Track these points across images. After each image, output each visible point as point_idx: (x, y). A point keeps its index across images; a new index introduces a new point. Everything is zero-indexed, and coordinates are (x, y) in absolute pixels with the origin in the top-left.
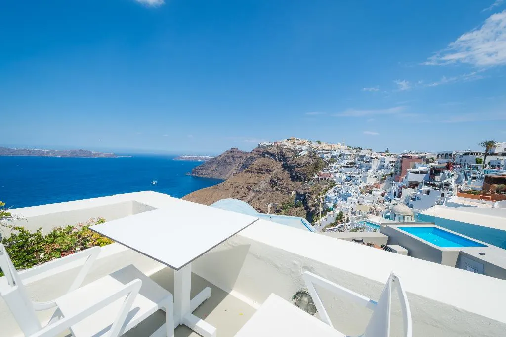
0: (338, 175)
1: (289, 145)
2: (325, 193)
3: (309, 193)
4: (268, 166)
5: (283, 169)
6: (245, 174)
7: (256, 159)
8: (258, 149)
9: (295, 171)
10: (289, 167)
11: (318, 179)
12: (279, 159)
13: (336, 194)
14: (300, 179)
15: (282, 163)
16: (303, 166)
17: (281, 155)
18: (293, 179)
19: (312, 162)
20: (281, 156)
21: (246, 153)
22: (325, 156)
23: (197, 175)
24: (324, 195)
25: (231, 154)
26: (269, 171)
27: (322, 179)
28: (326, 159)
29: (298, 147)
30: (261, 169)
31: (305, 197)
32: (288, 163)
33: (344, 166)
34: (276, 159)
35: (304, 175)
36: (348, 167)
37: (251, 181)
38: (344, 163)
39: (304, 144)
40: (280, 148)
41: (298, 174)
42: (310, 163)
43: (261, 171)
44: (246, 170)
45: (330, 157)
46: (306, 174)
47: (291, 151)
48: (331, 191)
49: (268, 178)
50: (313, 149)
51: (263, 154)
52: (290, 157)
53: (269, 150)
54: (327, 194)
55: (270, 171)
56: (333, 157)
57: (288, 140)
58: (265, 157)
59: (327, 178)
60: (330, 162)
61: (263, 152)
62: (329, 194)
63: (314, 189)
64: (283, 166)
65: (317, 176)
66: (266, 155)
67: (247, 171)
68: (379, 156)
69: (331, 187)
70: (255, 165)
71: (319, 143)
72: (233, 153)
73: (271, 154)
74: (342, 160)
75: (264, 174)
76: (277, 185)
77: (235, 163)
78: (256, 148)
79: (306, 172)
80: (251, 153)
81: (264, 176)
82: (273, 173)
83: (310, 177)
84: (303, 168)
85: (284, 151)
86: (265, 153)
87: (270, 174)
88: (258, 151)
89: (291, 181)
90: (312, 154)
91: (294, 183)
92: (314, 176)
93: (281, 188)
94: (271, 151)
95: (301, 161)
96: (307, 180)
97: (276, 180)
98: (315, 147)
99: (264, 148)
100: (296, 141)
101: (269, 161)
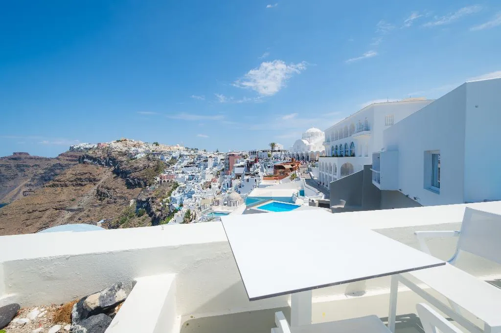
0: (180, 176)
1: (120, 147)
2: (169, 195)
3: (152, 198)
4: (91, 174)
5: (115, 175)
6: (49, 190)
7: (68, 166)
8: (72, 153)
9: (131, 177)
10: (122, 173)
11: (161, 182)
12: (107, 164)
13: (181, 194)
14: (139, 185)
15: (113, 168)
16: (140, 170)
17: (110, 159)
18: (130, 186)
19: (151, 164)
20: (111, 161)
21: (49, 159)
22: (165, 158)
24: (169, 198)
25: (12, 163)
26: (93, 181)
27: (165, 181)
28: (167, 160)
30: (80, 179)
31: (148, 203)
32: (121, 168)
33: (185, 167)
34: (103, 165)
35: (143, 180)
36: (188, 167)
37: (63, 197)
38: (185, 163)
39: (139, 146)
40: (108, 151)
41: (136, 180)
42: (149, 166)
43: (79, 182)
44: (51, 183)
45: (170, 158)
47: (124, 154)
48: (176, 191)
49: (91, 189)
50: (151, 151)
51: (81, 160)
52: (123, 161)
53: (90, 153)
54: (172, 196)
55: (95, 180)
56: (174, 158)
57: (118, 141)
58: (84, 163)
59: (170, 180)
60: (171, 164)
61: (81, 157)
62: (174, 195)
63: (158, 193)
64: (114, 172)
65: (158, 179)
66: (85, 160)
67: (54, 185)
68: (213, 156)
69: (175, 188)
70: (69, 174)
71: (157, 144)
73: (95, 159)
74: (183, 160)
75: (85, 185)
76: (108, 197)
77: (25, 175)
78: (68, 152)
79: (145, 177)
80: (57, 158)
81: (86, 188)
82: (100, 183)
83: (151, 181)
84: (142, 172)
85: (113, 154)
86: (84, 158)
87: (95, 184)
88: (71, 156)
89: (127, 188)
90: (151, 156)
91: (132, 190)
92: (156, 180)
93: (115, 199)
94: (94, 156)
95: (138, 164)
96: (148, 184)
97: (105, 191)
98: (153, 149)
99: (81, 151)
100: (128, 142)
101: (92, 168)
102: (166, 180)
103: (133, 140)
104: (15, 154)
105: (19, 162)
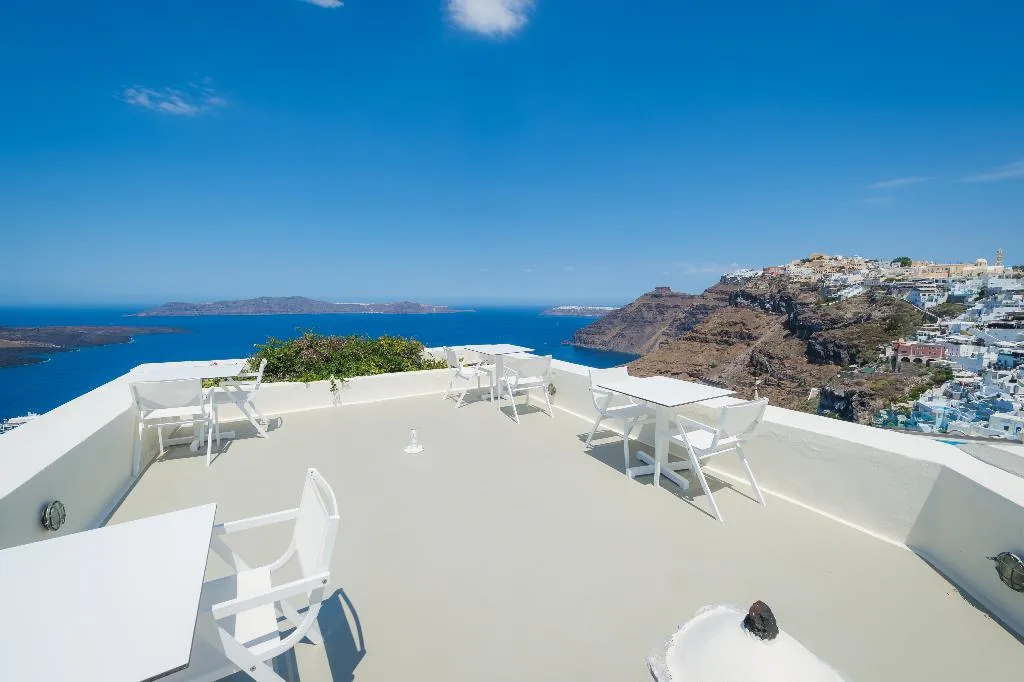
0: (966, 351)
1: (806, 273)
2: (915, 396)
3: (862, 395)
4: (744, 324)
5: (787, 332)
6: (684, 345)
7: (714, 308)
8: (720, 288)
9: (821, 339)
10: (803, 328)
11: (894, 359)
12: (776, 309)
13: (954, 402)
14: (837, 359)
15: (785, 318)
16: (845, 326)
17: (782, 299)
18: (813, 356)
19: (877, 314)
20: (783, 301)
21: (692, 297)
22: (923, 298)
23: (583, 345)
24: (911, 404)
25: (654, 302)
26: (747, 338)
27: (906, 360)
28: (928, 305)
29: (836, 276)
30: (727, 333)
31: (850, 403)
32: (800, 317)
33: (990, 326)
34: (767, 310)
35: (849, 348)
36: (1011, 327)
37: (701, 359)
38: (997, 314)
39: (852, 270)
40: (781, 281)
41: (830, 346)
42: (869, 318)
43: (725, 338)
44: (689, 334)
45: (942, 300)
46: (856, 346)
47: (812, 288)
48: (938, 392)
49: (742, 353)
50: (882, 280)
51: (732, 299)
52: (808, 304)
53: (749, 288)
54: (922, 400)
55: (750, 337)
56: (952, 299)
57: (804, 261)
58: (736, 305)
59: (925, 359)
60: (940, 315)
61: (733, 294)
62: (931, 399)
63: (880, 385)
64: (787, 325)
65: (890, 352)
66: (739, 300)
67: (692, 339)
69: (939, 383)
70: (713, 323)
71: (905, 262)
72: (659, 301)
73: (752, 298)
74: (989, 307)
75: (733, 344)
76: (767, 372)
77: (663, 320)
78: (715, 287)
79: (855, 342)
80: (702, 296)
81: (732, 350)
82: (758, 343)
83: (869, 353)
84: (847, 330)
85: (790, 289)
86: (737, 296)
87: (749, 345)
88: (722, 292)
89: (809, 362)
90: (880, 294)
91: (816, 367)
92: (884, 353)
93: (780, 379)
94: (754, 292)
95: (842, 313)
96: (860, 361)
97: (764, 359)
98: (888, 276)
99: (737, 284)
100: (827, 263)
101: (747, 314)
102: (912, 358)
103: (840, 257)
104: (657, 288)
105: (661, 301)
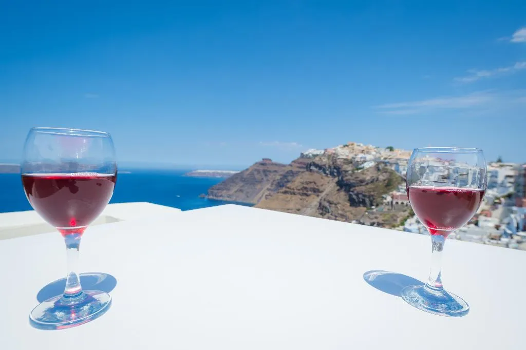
1: (344, 153)
2: (402, 224)
3: (379, 224)
4: (315, 183)
5: (338, 188)
6: (282, 196)
7: (297, 173)
8: (301, 160)
9: (355, 192)
10: (346, 185)
11: (392, 202)
12: (332, 174)
13: (421, 226)
14: (364, 203)
15: (336, 179)
16: (367, 184)
17: (335, 168)
18: (353, 203)
19: (381, 178)
20: (335, 169)
21: (284, 166)
22: (401, 169)
23: (215, 198)
24: (401, 228)
25: (261, 168)
26: (317, 191)
27: (397, 203)
28: (403, 172)
29: (361, 155)
30: (306, 188)
32: (345, 179)
34: (327, 174)
35: (369, 197)
37: (291, 205)
39: (368, 153)
40: (333, 157)
41: (360, 196)
42: (378, 179)
43: (305, 191)
44: (284, 189)
46: (372, 196)
47: (349, 162)
48: (413, 220)
49: (315, 201)
50: (382, 159)
51: (308, 167)
52: (347, 171)
53: (317, 160)
54: (407, 226)
55: (319, 191)
57: (346, 146)
58: (311, 171)
59: (405, 202)
61: (308, 165)
62: (410, 225)
63: (386, 218)
64: (338, 183)
65: (389, 199)
66: (313, 168)
67: (285, 192)
70: (297, 183)
71: (391, 149)
72: (265, 167)
73: (320, 167)
75: (310, 195)
76: (329, 212)
77: (268, 180)
78: (298, 159)
79: (372, 193)
80: (290, 165)
81: (309, 199)
82: (323, 195)
83: (379, 200)
84: (368, 186)
85: (339, 162)
86: (311, 165)
87: (318, 196)
88: (301, 163)
89: (351, 206)
90: (382, 166)
91: (355, 208)
92: (386, 199)
93: (336, 217)
94: (319, 163)
95: (364, 176)
96: (375, 204)
97: (327, 204)
98: (386, 156)
99: (310, 158)
100: (355, 147)
101: (317, 177)
102: (400, 202)
103: (362, 145)
104: (263, 159)
105: (265, 168)
